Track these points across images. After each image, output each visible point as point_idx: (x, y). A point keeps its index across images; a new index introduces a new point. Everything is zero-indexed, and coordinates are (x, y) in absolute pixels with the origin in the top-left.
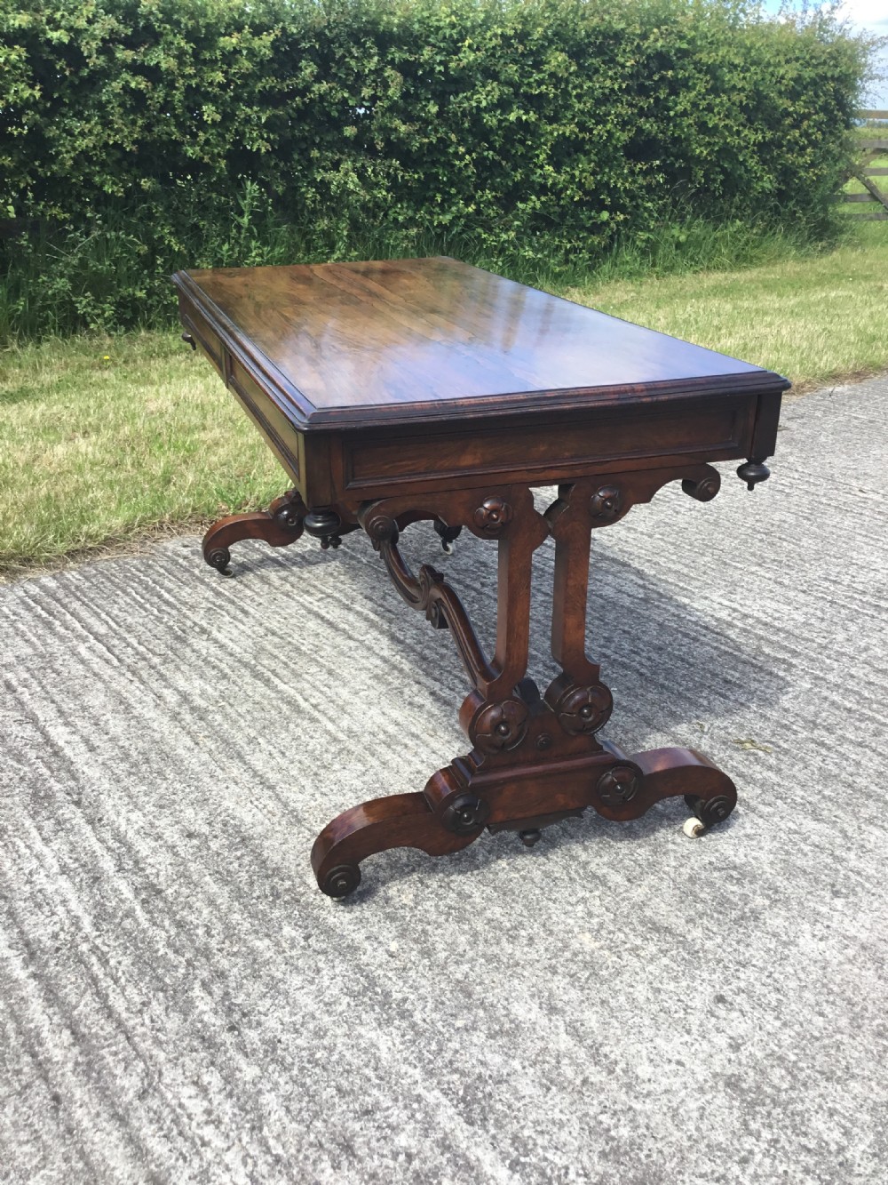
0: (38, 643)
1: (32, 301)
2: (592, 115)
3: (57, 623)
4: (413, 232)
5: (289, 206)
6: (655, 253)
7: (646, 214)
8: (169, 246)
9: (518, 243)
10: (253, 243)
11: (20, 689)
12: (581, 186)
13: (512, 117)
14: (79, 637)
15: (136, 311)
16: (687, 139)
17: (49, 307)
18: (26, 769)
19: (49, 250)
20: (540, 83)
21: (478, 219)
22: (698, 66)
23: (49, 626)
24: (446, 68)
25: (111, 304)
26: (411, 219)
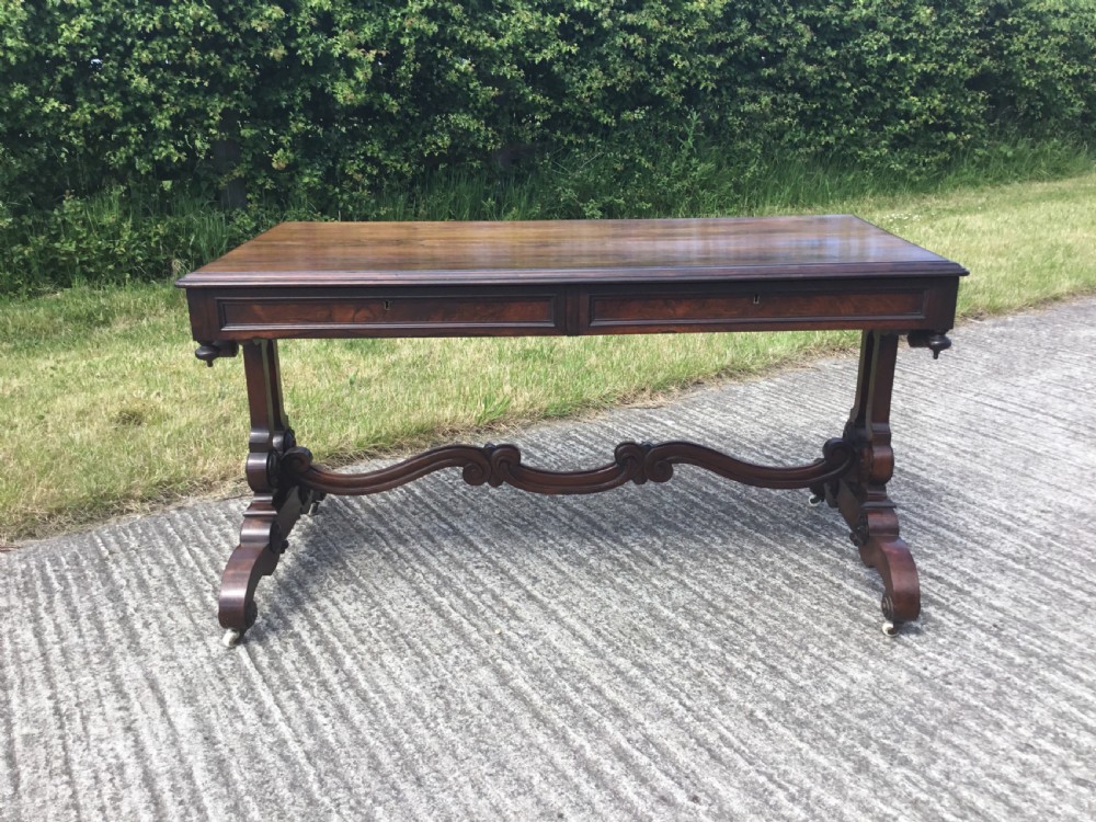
2: (945, 55)
6: (987, 166)
7: (981, 133)
10: (694, 160)
12: (933, 111)
13: (889, 58)
16: (1017, 74)
20: (908, 31)
21: (856, 140)
22: (1030, 15)
24: (841, 21)
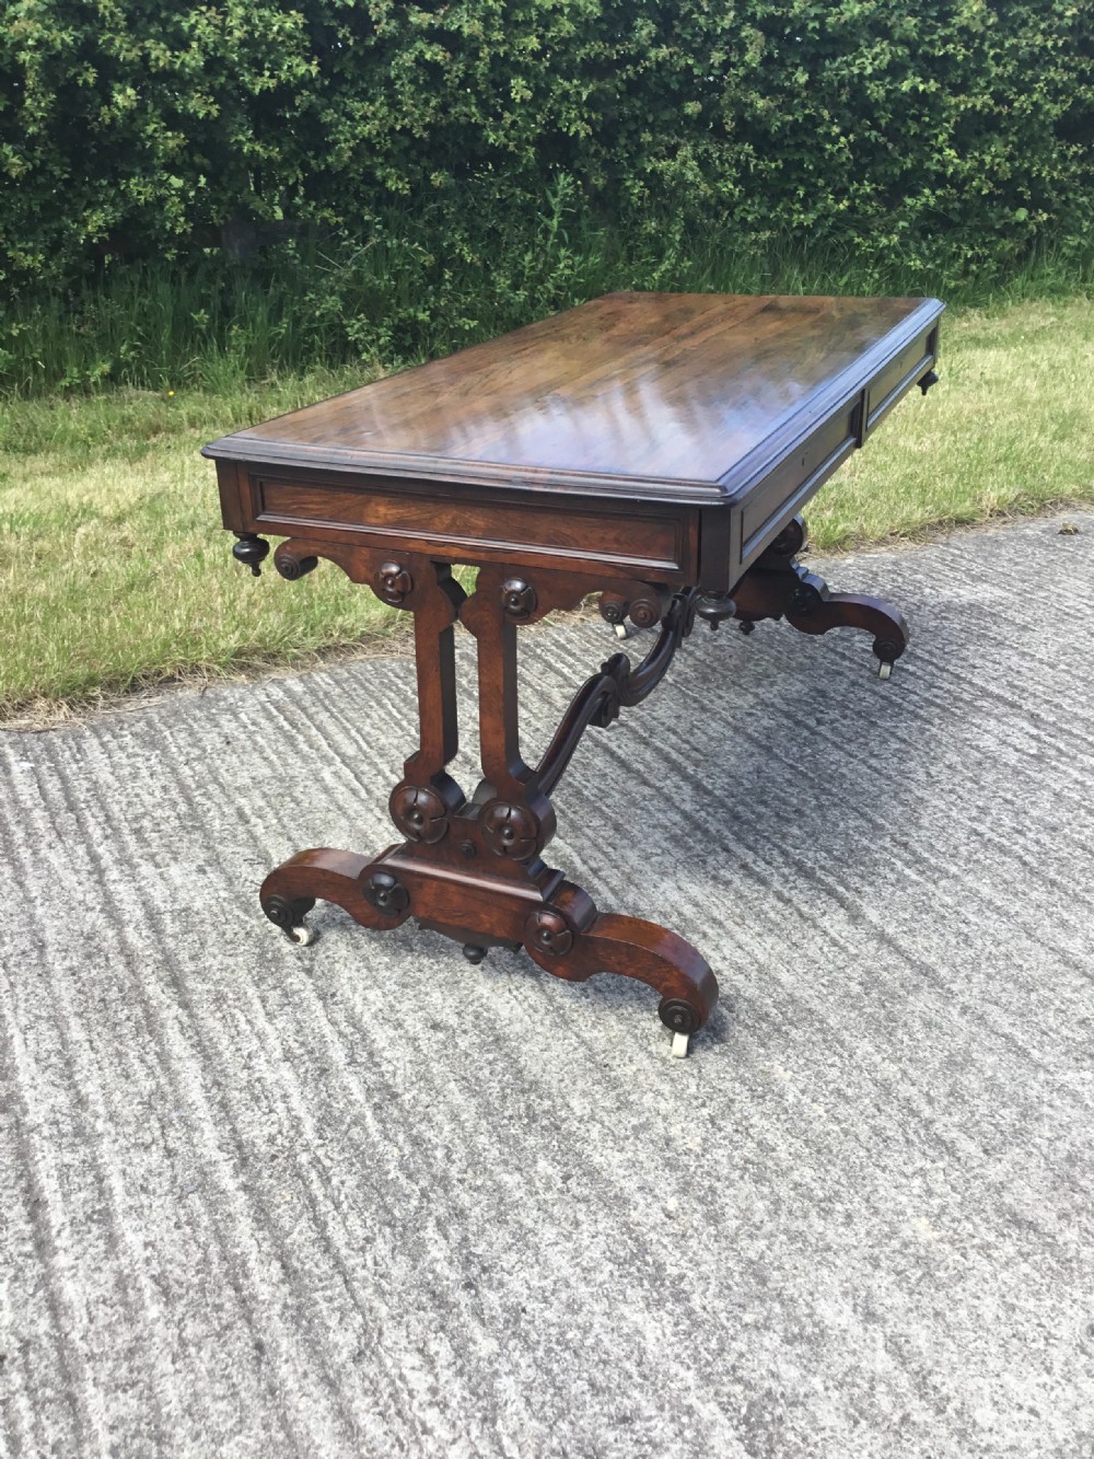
0: (277, 762)
1: (296, 321)
2: (1013, 81)
3: (301, 738)
4: (765, 235)
5: (608, 203)
7: (1079, 213)
8: (461, 258)
9: (902, 250)
10: (563, 252)
11: (254, 820)
12: (992, 174)
13: (905, 86)
14: (324, 758)
15: (416, 336)
17: (316, 331)
18: (254, 922)
19: (319, 260)
20: (946, 40)
21: (854, 220)
23: (291, 741)
24: (823, 23)
25: (389, 328)
26: (764, 218)
